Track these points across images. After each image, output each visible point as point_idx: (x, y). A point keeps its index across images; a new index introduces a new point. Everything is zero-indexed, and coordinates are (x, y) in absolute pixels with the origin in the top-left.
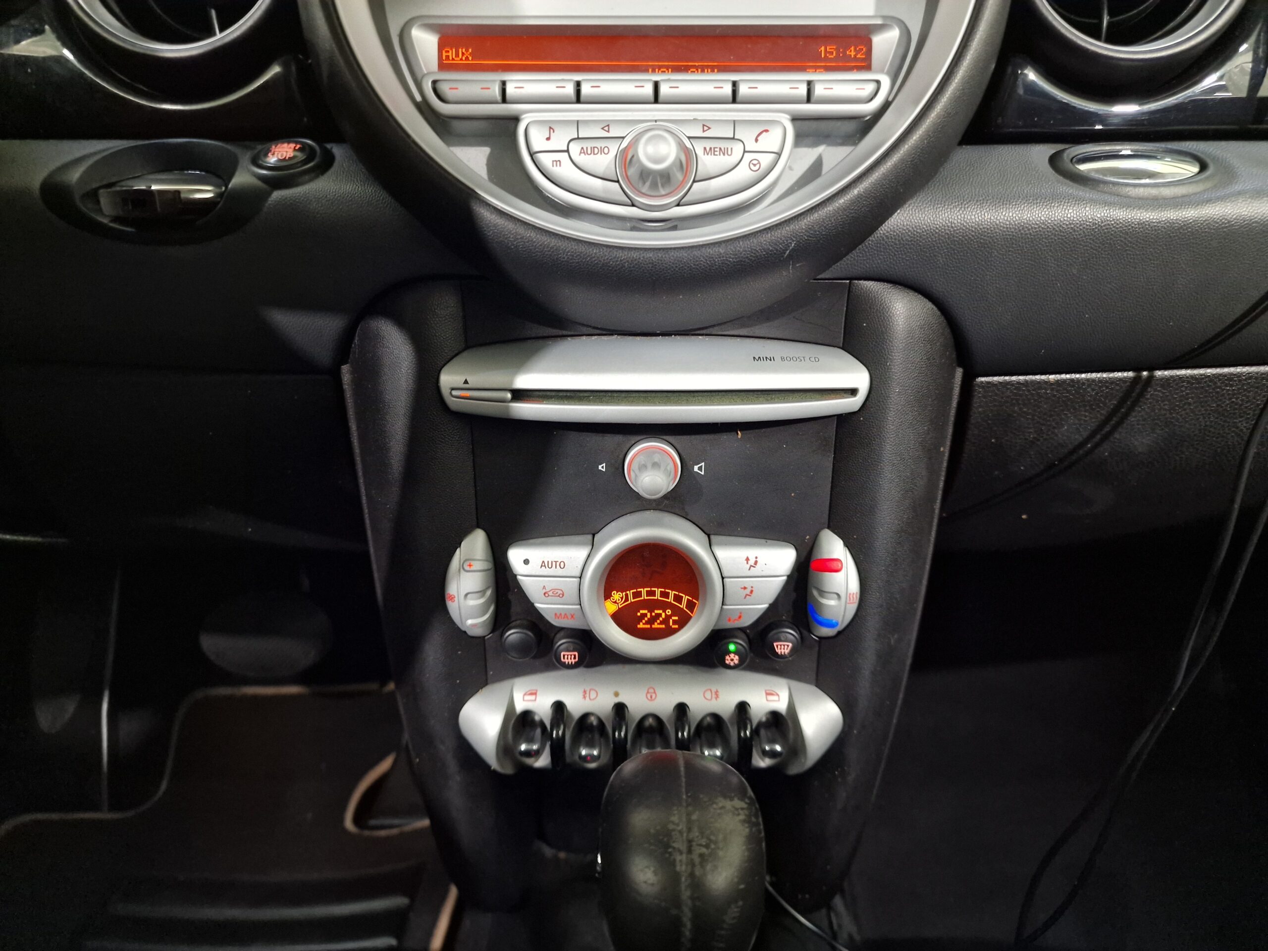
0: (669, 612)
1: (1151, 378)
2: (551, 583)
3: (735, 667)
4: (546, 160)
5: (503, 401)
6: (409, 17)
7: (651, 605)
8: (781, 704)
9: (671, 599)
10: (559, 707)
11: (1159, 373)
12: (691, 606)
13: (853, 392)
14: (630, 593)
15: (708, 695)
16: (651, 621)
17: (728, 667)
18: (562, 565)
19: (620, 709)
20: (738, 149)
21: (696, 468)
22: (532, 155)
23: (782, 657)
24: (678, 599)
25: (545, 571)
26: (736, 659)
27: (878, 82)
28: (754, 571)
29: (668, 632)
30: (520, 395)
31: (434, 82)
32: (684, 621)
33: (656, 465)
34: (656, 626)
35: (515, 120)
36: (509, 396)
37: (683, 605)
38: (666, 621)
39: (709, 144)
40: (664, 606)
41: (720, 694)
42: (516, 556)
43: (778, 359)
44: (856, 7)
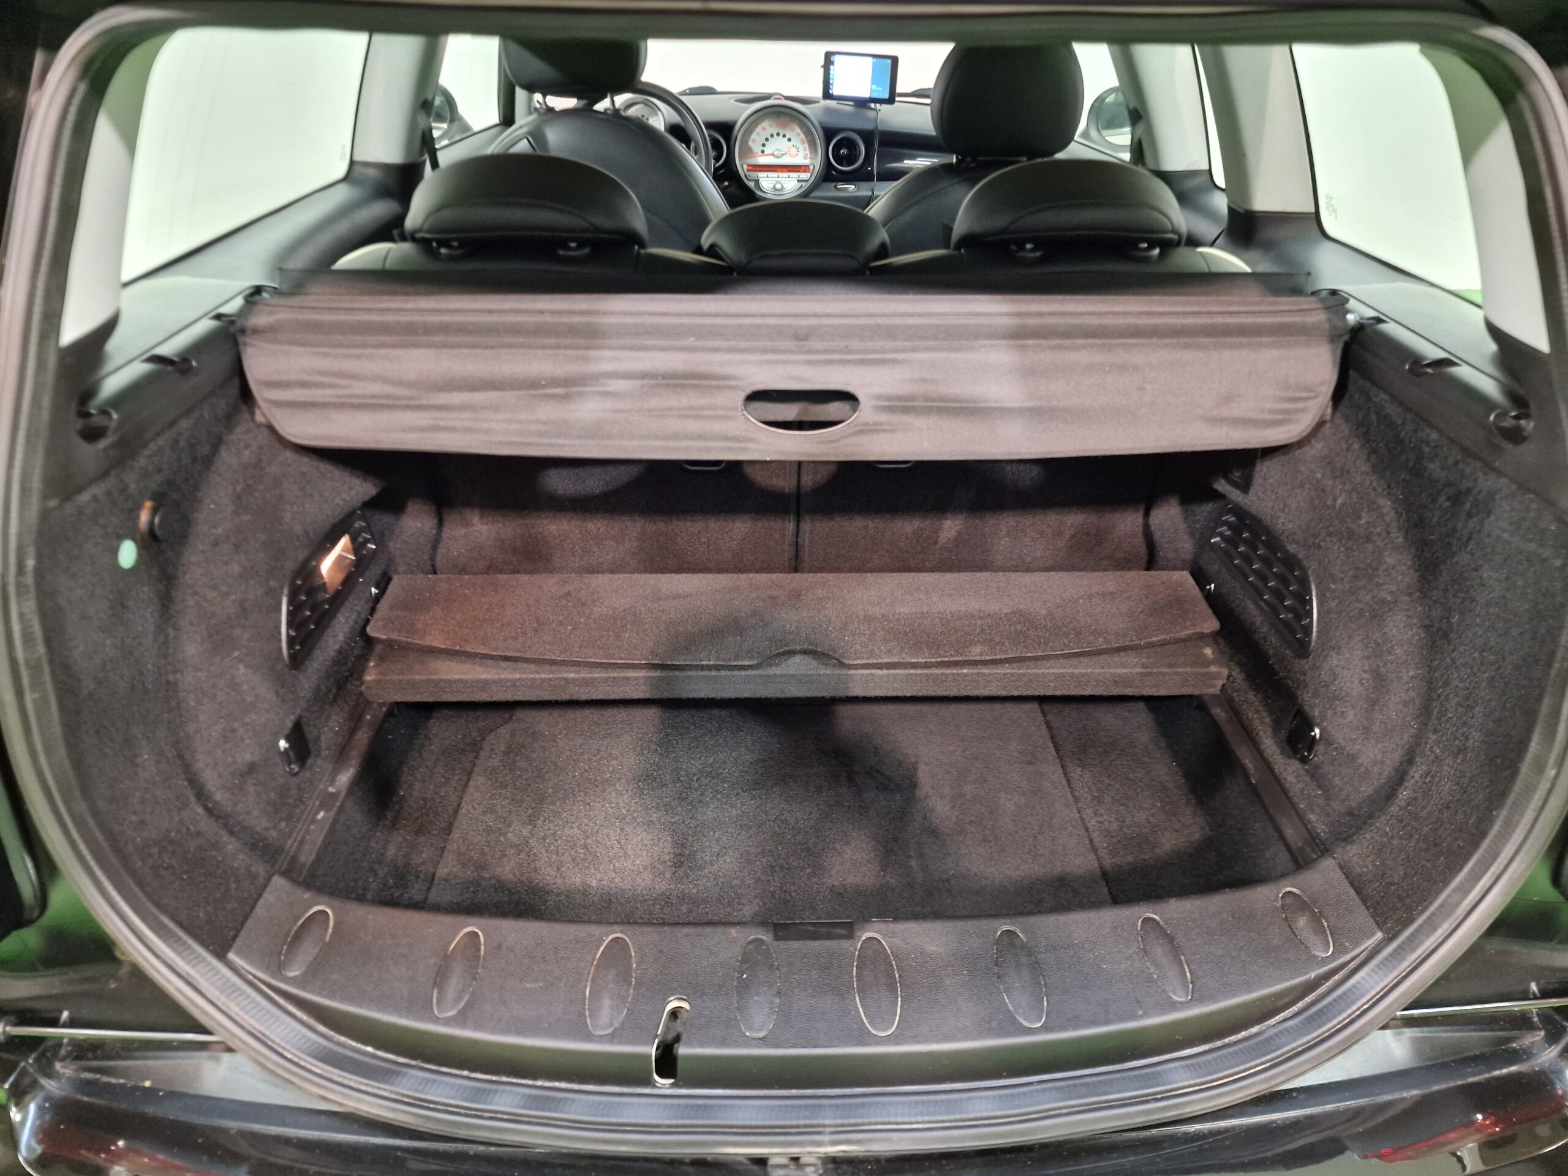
4: (764, 186)
6: (743, 163)
20: (790, 185)
27: (808, 176)
31: (748, 175)
35: (761, 181)
39: (786, 185)
44: (807, 162)
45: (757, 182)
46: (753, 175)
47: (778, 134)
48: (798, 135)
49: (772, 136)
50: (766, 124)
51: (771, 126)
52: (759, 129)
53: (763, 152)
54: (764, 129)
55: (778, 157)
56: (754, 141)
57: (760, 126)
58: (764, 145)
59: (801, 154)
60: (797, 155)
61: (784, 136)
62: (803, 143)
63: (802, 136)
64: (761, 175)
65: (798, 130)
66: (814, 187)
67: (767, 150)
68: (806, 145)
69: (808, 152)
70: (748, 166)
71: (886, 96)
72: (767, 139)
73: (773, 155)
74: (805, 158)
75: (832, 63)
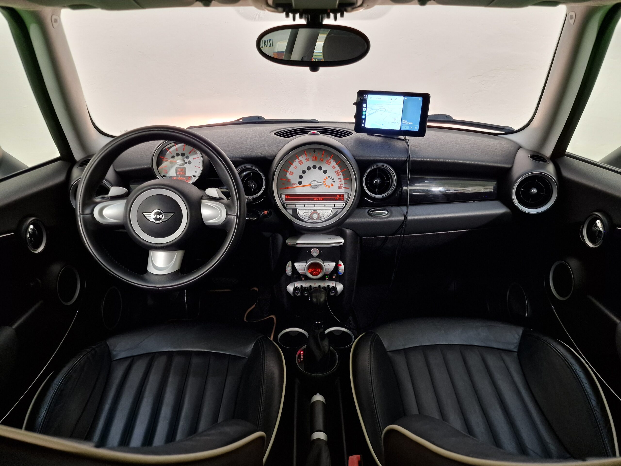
0: (317, 272)
1: (388, 237)
2: (300, 268)
3: (327, 280)
4: (301, 215)
5: (295, 244)
6: (281, 193)
7: (315, 271)
8: (334, 285)
9: (318, 270)
10: (301, 286)
11: (389, 236)
12: (321, 271)
13: (342, 243)
14: (312, 269)
15: (323, 284)
16: (315, 273)
17: (326, 280)
18: (302, 266)
19: (310, 286)
20: (325, 213)
21: (321, 252)
22: (299, 214)
23: (334, 278)
24: (319, 270)
25: (300, 267)
26: (327, 279)
27: (343, 204)
28: (330, 266)
29: (317, 275)
30: (297, 244)
31: (286, 205)
32: (320, 273)
33: (315, 252)
34: (316, 274)
35: (297, 209)
36: (296, 244)
37: (319, 271)
38: (317, 273)
39: (322, 213)
40: (317, 271)
41: (325, 284)
42: (295, 264)
43: (331, 238)
44: (342, 191)
45: (295, 211)
46: (291, 204)
47: (314, 167)
48: (334, 167)
49: (309, 168)
50: (302, 158)
51: (307, 160)
52: (296, 163)
53: (300, 183)
54: (301, 163)
55: (314, 187)
56: (292, 174)
57: (297, 160)
58: (301, 177)
59: (336, 184)
60: (332, 185)
61: (320, 168)
62: (338, 174)
63: (337, 168)
64: (299, 205)
65: (333, 163)
66: (349, 214)
67: (305, 181)
68: (341, 176)
69: (343, 182)
70: (286, 195)
71: (416, 128)
72: (304, 172)
73: (310, 185)
74: (340, 188)
75: (365, 101)
